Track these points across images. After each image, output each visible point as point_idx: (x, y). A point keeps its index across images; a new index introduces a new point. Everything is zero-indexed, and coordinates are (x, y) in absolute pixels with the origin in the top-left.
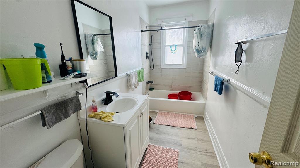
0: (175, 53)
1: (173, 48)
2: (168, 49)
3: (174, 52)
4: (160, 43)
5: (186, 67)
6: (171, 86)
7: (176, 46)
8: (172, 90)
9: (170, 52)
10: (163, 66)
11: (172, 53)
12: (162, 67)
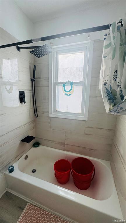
0: (71, 94)
1: (68, 88)
2: (60, 88)
3: (68, 93)
4: (48, 79)
5: (86, 119)
6: (63, 144)
7: (72, 84)
8: (65, 150)
9: (63, 93)
10: (52, 114)
11: (66, 94)
12: (50, 116)
